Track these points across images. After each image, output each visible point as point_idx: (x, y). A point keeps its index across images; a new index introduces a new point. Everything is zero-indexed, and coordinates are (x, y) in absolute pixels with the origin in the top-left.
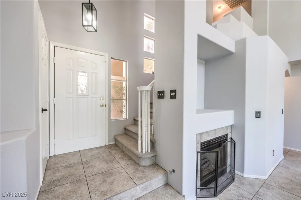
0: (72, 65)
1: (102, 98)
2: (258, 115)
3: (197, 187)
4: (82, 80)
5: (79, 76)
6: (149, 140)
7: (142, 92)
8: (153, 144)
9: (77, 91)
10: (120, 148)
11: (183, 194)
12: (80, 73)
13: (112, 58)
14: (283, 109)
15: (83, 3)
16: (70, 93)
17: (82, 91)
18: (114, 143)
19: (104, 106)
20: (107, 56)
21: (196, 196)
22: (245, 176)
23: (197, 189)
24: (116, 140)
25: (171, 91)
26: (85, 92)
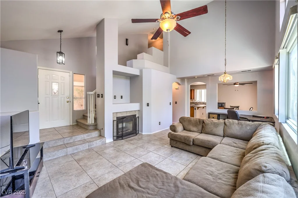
0: (48, 78)
1: (68, 97)
2: (148, 105)
3: (114, 136)
4: (55, 87)
5: (53, 85)
6: (93, 117)
7: (89, 94)
8: (95, 119)
9: (52, 93)
10: (79, 125)
11: (105, 137)
12: (53, 83)
13: (74, 74)
14: (170, 103)
15: (57, 52)
16: (47, 94)
17: (55, 93)
18: (76, 124)
19: (69, 102)
20: (71, 72)
21: (113, 139)
22: (143, 133)
23: (114, 137)
24: (77, 122)
25: (98, 95)
26: (57, 94)
